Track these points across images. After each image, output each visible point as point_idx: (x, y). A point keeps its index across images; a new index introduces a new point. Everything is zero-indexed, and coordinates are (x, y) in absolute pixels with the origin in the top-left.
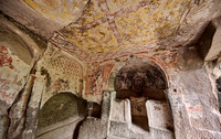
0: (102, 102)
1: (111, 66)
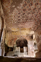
0: (13, 47)
1: (16, 38)
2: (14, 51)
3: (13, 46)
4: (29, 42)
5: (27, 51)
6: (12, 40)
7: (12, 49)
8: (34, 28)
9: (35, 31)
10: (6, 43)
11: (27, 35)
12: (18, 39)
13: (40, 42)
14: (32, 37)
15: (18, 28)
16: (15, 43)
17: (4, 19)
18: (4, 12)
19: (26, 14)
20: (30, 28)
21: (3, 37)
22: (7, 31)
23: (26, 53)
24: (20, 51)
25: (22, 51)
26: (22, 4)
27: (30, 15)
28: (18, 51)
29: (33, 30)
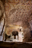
2: (10, 38)
3: (10, 35)
4: (19, 33)
5: (18, 38)
6: (10, 31)
7: (9, 37)
8: (22, 25)
9: (22, 27)
10: (6, 33)
11: (18, 29)
12: (13, 31)
13: (25, 33)
14: (21, 30)
15: (13, 25)
16: (11, 33)
17: (6, 20)
18: (6, 16)
19: (18, 17)
20: (20, 25)
21: (4, 30)
22: (7, 26)
23: (17, 39)
24: (14, 38)
25: (15, 38)
26: (15, 12)
27: (20, 18)
28: (13, 38)
29: (21, 26)
